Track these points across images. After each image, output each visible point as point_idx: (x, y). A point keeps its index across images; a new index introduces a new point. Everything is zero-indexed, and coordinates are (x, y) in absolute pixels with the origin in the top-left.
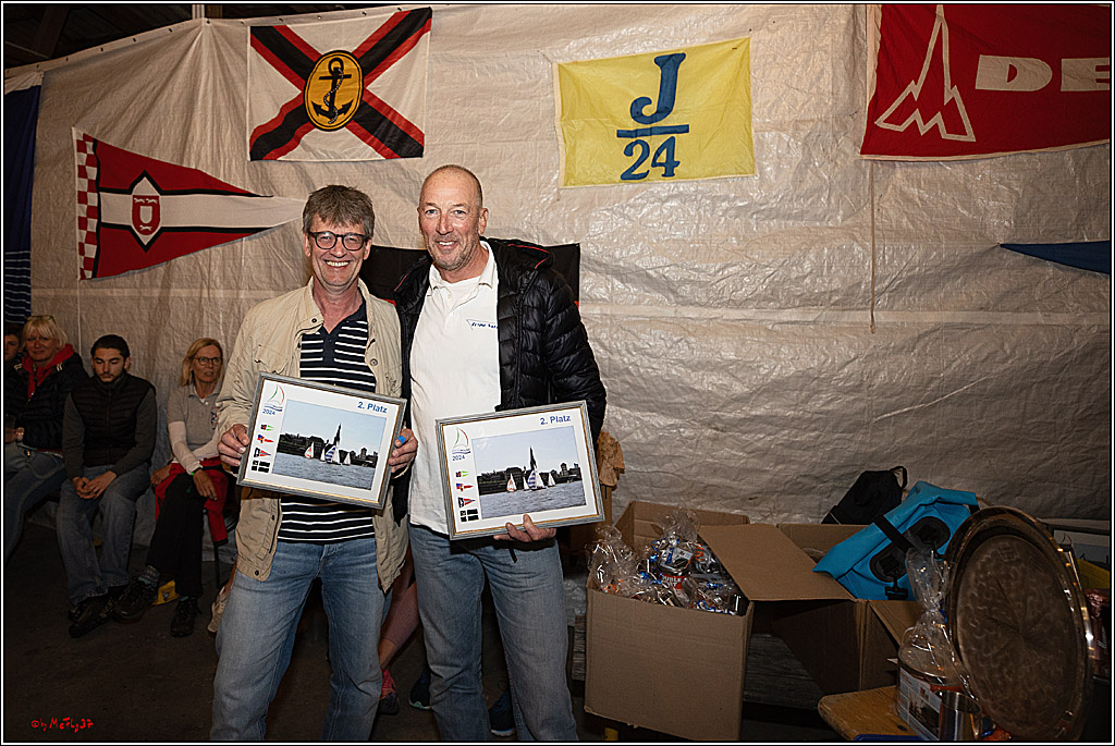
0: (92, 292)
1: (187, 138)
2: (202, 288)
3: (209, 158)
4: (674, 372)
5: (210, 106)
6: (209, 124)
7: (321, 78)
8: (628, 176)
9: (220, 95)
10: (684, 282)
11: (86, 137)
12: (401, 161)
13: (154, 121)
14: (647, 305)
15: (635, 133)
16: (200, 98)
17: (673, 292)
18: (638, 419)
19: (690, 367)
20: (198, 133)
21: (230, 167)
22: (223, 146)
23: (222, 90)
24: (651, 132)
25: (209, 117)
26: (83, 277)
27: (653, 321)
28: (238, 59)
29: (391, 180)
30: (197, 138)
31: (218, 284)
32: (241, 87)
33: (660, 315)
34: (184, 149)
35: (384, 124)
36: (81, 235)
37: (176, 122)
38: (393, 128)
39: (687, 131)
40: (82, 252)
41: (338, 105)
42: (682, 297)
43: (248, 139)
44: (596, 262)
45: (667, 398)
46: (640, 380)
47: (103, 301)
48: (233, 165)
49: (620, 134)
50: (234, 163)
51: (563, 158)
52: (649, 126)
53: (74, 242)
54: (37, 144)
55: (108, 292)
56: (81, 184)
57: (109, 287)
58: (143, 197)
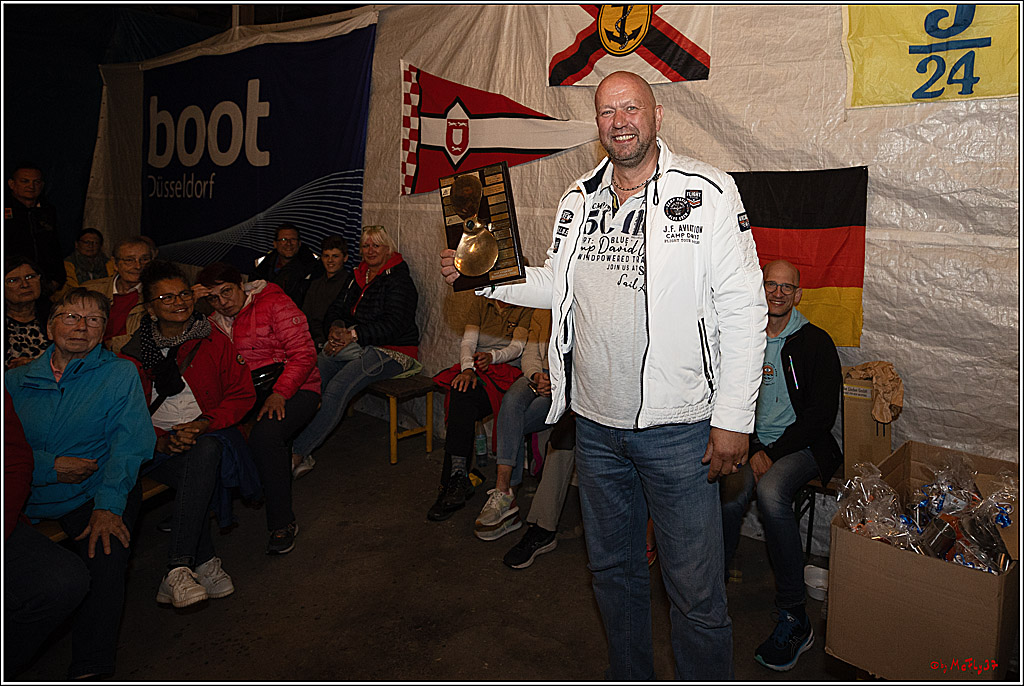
0: (410, 207)
1: (493, 66)
3: (512, 84)
4: (970, 305)
5: (514, 35)
6: (513, 54)
7: (613, 6)
8: (920, 94)
9: (523, 27)
10: (984, 208)
11: (411, 68)
12: (688, 83)
13: (466, 52)
14: (942, 231)
15: (930, 48)
16: (506, 29)
17: (972, 219)
18: (929, 353)
19: (988, 301)
20: (503, 62)
21: (530, 94)
22: (525, 73)
24: (947, 47)
25: (513, 46)
26: (404, 193)
27: (946, 249)
29: (678, 102)
30: (502, 66)
32: (543, 16)
33: (956, 242)
34: (490, 77)
35: (672, 48)
36: (403, 156)
37: (484, 52)
38: (679, 52)
39: (990, 45)
40: (404, 171)
41: (628, 31)
42: (981, 224)
43: (548, 66)
44: (886, 186)
45: (962, 333)
46: (931, 312)
47: (419, 215)
48: (533, 90)
49: (913, 50)
50: (533, 88)
51: (851, 77)
52: (945, 40)
53: (398, 161)
54: (373, 75)
55: (422, 207)
56: (406, 110)
57: (425, 202)
58: (456, 121)
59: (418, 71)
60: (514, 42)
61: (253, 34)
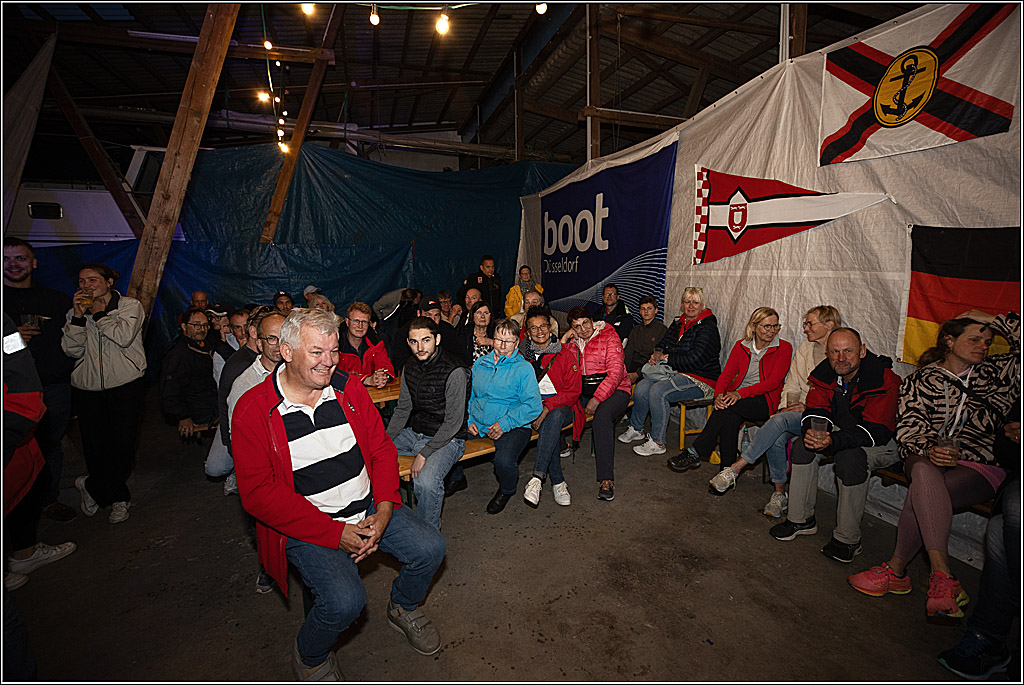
0: (699, 273)
1: (769, 157)
2: (772, 269)
3: (786, 169)
5: (789, 129)
6: (787, 145)
7: (892, 80)
9: (798, 118)
11: (703, 169)
12: (980, 141)
13: (746, 150)
20: (778, 152)
21: (802, 175)
22: (797, 158)
23: (800, 113)
25: (788, 139)
26: (695, 263)
28: (815, 85)
29: (965, 161)
30: (777, 156)
31: (785, 266)
32: (816, 107)
34: (766, 166)
35: (960, 107)
36: (696, 236)
37: (762, 146)
38: (970, 110)
40: (696, 247)
41: (908, 101)
43: (819, 149)
47: (704, 278)
48: (805, 172)
50: (805, 170)
53: (692, 240)
54: (675, 179)
55: (708, 273)
56: (699, 202)
57: (710, 269)
58: (736, 206)
59: (708, 171)
60: (788, 133)
61: (599, 164)
